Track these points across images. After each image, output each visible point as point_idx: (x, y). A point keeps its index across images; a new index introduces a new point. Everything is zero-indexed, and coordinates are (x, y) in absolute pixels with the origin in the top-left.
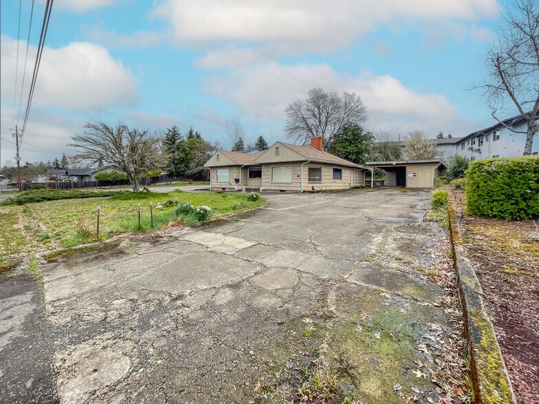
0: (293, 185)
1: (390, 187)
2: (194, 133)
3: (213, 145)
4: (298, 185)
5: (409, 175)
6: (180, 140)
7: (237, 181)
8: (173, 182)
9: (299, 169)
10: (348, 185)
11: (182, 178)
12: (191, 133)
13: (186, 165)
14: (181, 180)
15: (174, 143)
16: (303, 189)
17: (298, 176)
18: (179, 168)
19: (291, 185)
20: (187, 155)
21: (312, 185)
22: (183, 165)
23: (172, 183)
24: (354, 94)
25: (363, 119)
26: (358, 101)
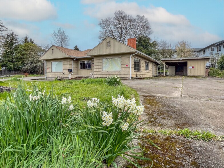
0: (122, 73)
1: (171, 76)
2: (29, 40)
3: (44, 48)
4: (127, 73)
5: (189, 67)
6: (17, 44)
7: (70, 71)
8: (12, 75)
9: (127, 59)
10: (151, 74)
11: (19, 72)
12: (26, 39)
13: (22, 63)
14: (18, 74)
15: (12, 45)
16: (131, 76)
17: (127, 66)
18: (16, 65)
19: (120, 73)
20: (23, 55)
21: (135, 73)
22: (20, 62)
23: (10, 76)
24: (143, 16)
25: (150, 33)
26: (146, 21)
